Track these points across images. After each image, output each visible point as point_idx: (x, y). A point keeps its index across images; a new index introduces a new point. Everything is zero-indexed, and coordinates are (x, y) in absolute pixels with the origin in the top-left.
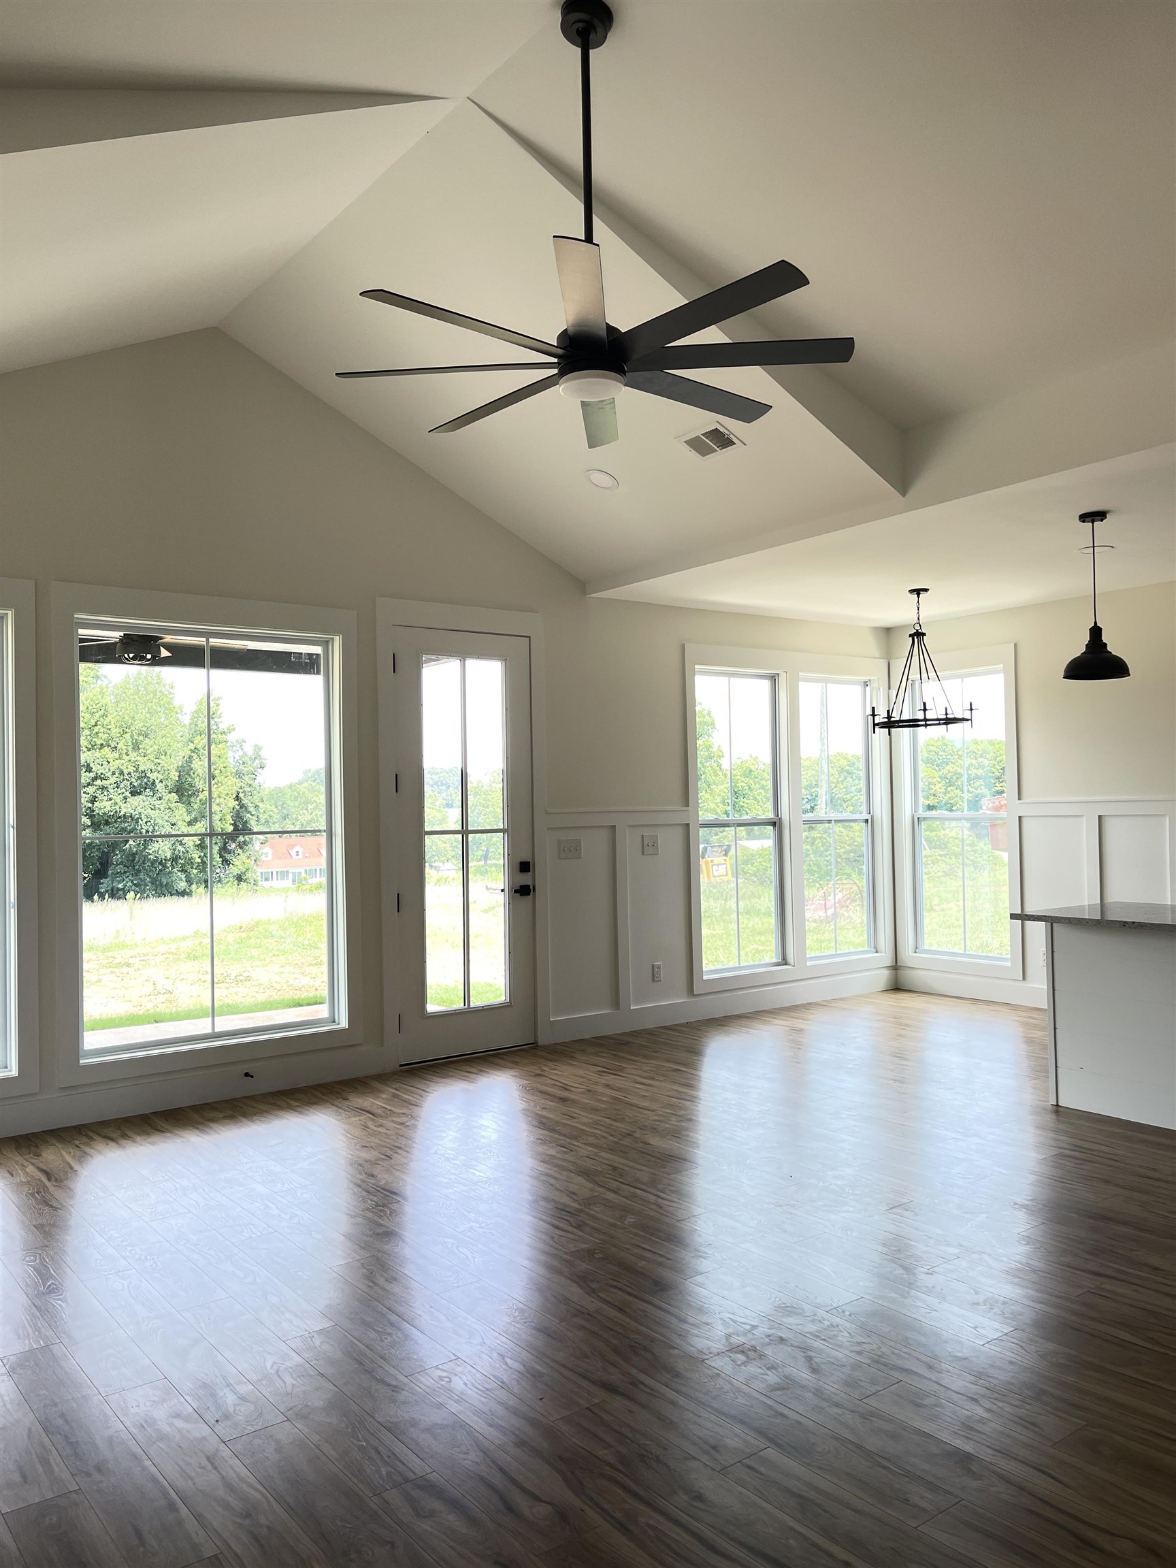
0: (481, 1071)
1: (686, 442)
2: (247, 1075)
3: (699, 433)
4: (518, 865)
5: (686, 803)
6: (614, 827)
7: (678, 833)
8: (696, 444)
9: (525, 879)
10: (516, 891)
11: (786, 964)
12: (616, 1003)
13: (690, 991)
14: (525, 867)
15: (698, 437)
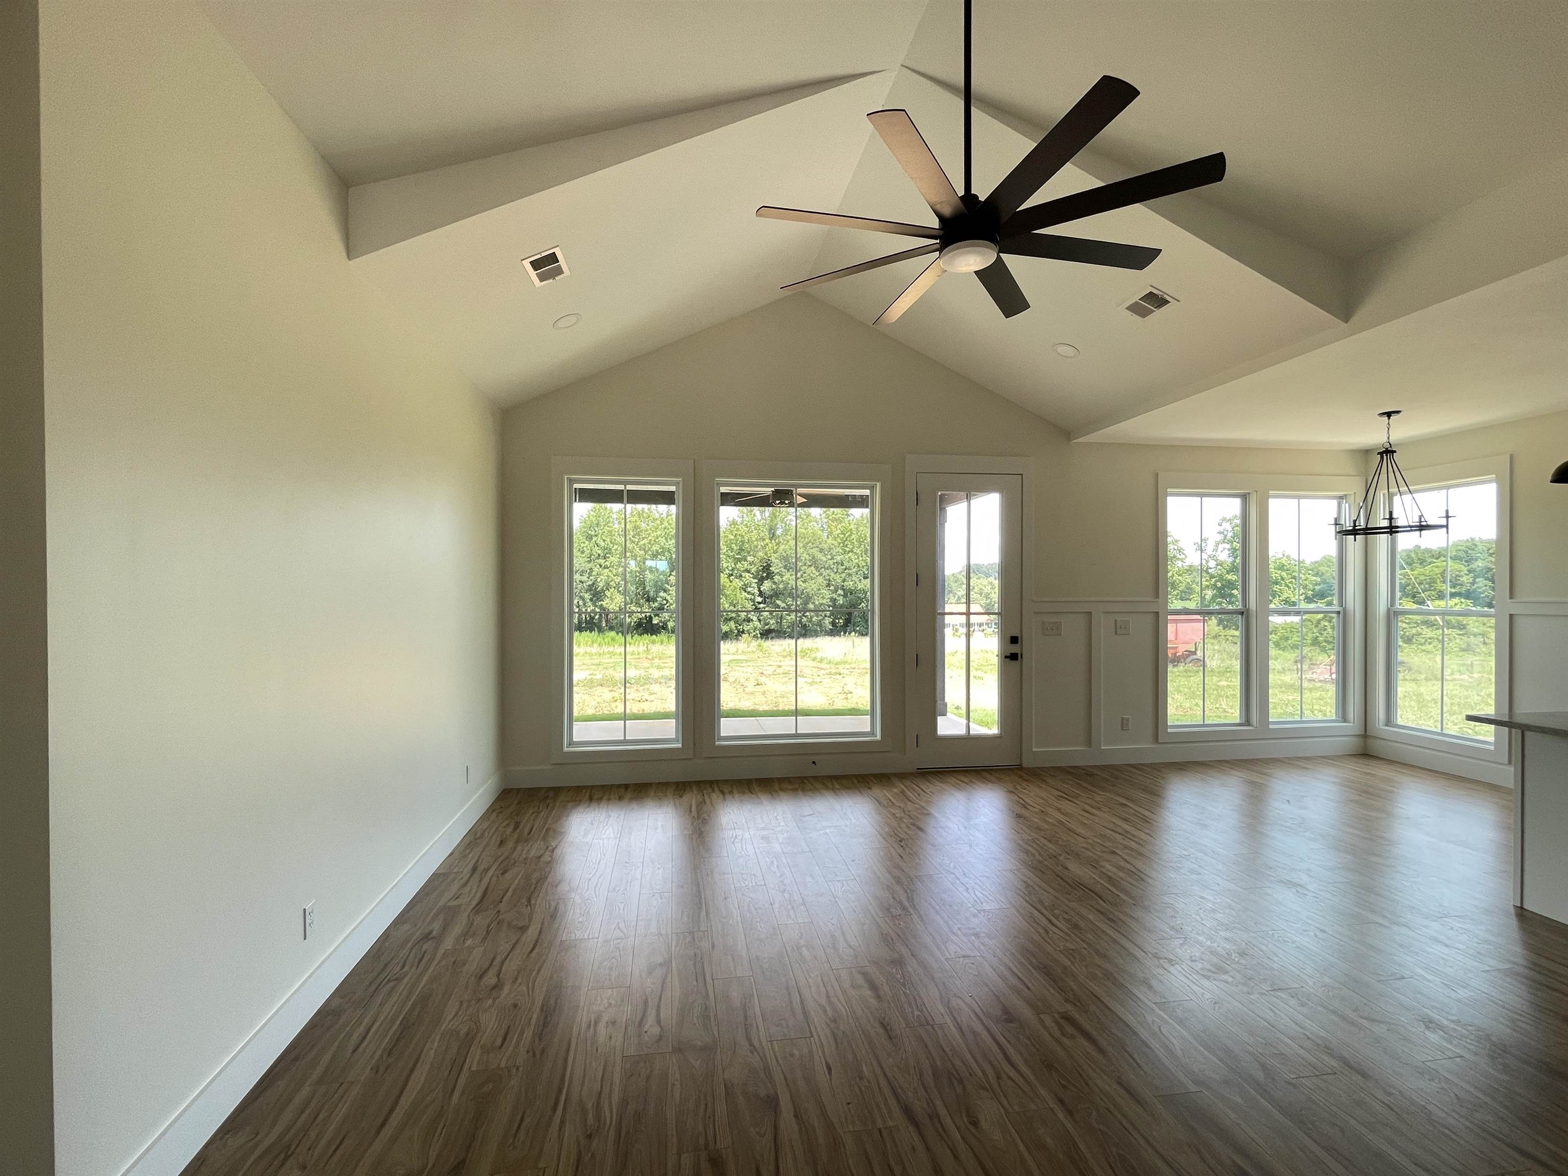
0: (971, 781)
1: (1127, 308)
2: (814, 762)
3: (1136, 298)
4: (1009, 640)
5: (1157, 595)
6: (1090, 613)
7: (1150, 618)
8: (1135, 309)
9: (1015, 649)
10: (1006, 657)
11: (1249, 725)
12: (1089, 742)
13: (1156, 739)
14: (1014, 640)
15: (1136, 303)
